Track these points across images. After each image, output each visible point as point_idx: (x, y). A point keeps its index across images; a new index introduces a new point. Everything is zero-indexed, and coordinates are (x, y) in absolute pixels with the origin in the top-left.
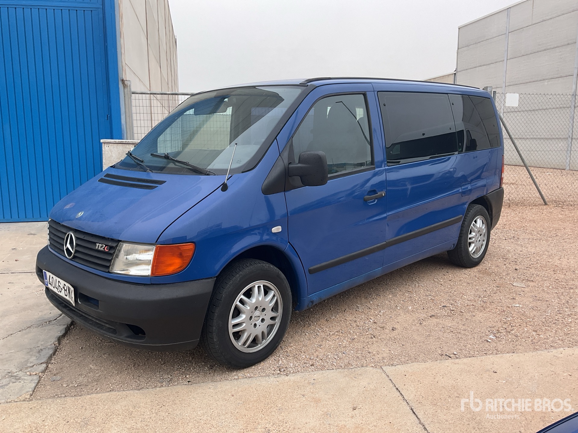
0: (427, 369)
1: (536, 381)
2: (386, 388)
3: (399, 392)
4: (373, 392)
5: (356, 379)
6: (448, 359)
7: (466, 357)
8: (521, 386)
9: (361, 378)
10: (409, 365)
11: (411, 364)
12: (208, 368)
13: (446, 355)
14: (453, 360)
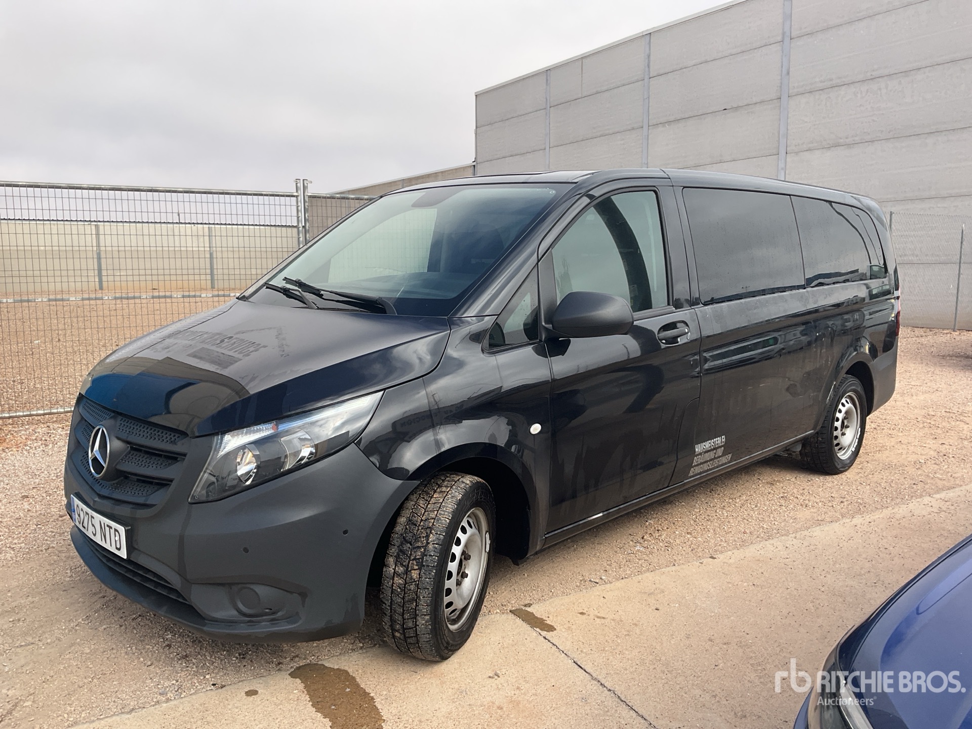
0: (574, 604)
1: (714, 599)
2: (528, 639)
3: (549, 641)
4: (514, 649)
5: (482, 635)
6: (595, 586)
7: (617, 580)
8: (699, 608)
9: (489, 631)
10: (548, 602)
11: (550, 600)
12: (237, 658)
13: (590, 581)
14: (603, 587)
